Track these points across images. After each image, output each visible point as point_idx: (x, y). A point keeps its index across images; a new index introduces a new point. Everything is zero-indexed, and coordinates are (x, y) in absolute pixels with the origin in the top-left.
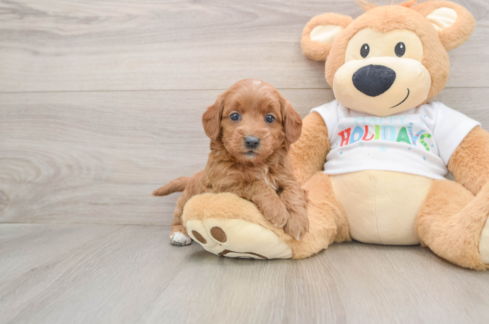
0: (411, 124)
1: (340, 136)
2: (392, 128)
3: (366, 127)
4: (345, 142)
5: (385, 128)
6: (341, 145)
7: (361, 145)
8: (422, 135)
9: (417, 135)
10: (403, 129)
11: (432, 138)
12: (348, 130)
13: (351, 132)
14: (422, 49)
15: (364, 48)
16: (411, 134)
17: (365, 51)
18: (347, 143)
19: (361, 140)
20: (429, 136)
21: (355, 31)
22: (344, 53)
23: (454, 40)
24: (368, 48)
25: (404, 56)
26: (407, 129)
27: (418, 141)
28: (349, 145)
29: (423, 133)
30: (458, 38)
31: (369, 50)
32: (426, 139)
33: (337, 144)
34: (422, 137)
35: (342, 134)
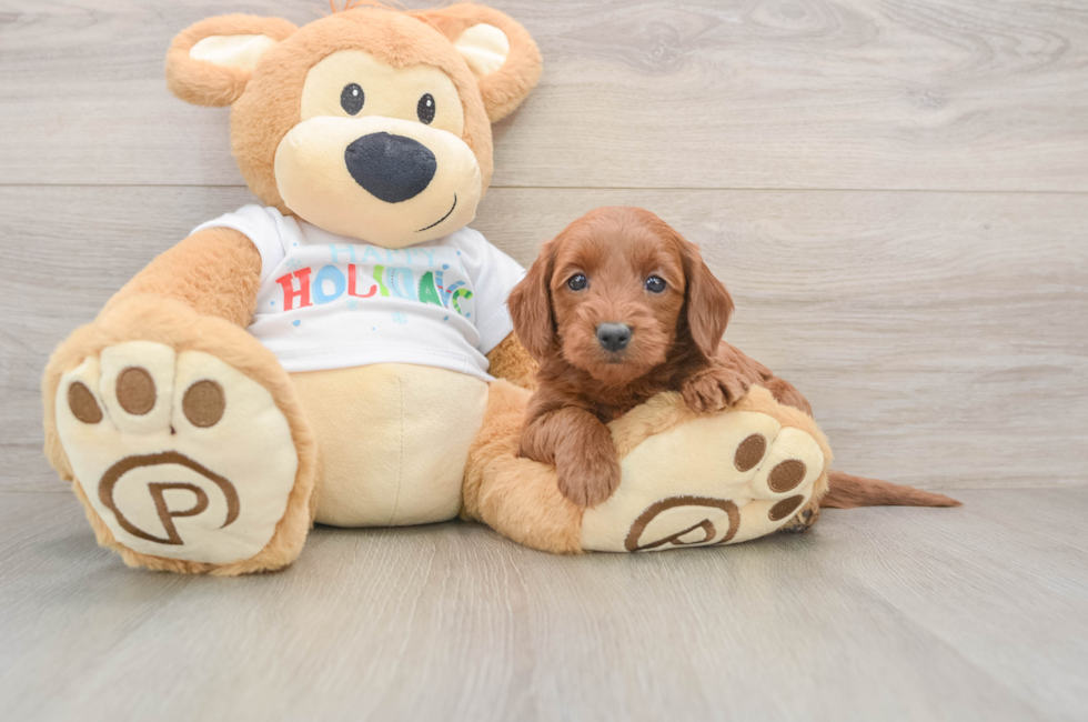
0: (445, 267)
1: (280, 284)
2: (407, 272)
3: (352, 267)
4: (297, 300)
5: (393, 271)
6: (288, 306)
7: (352, 307)
8: (457, 292)
9: (449, 291)
10: (427, 277)
11: (472, 298)
12: (303, 273)
13: (312, 277)
14: (461, 115)
15: (351, 93)
16: (441, 287)
17: (352, 100)
18: (305, 302)
19: (346, 297)
20: (468, 294)
21: (326, 50)
22: (298, 97)
23: (501, 104)
24: (361, 93)
25: (432, 123)
26: (434, 276)
27: (450, 301)
28: (315, 307)
29: (460, 288)
30: (510, 98)
31: (363, 100)
32: (461, 299)
33: (273, 303)
34: (457, 294)
35: (284, 281)
